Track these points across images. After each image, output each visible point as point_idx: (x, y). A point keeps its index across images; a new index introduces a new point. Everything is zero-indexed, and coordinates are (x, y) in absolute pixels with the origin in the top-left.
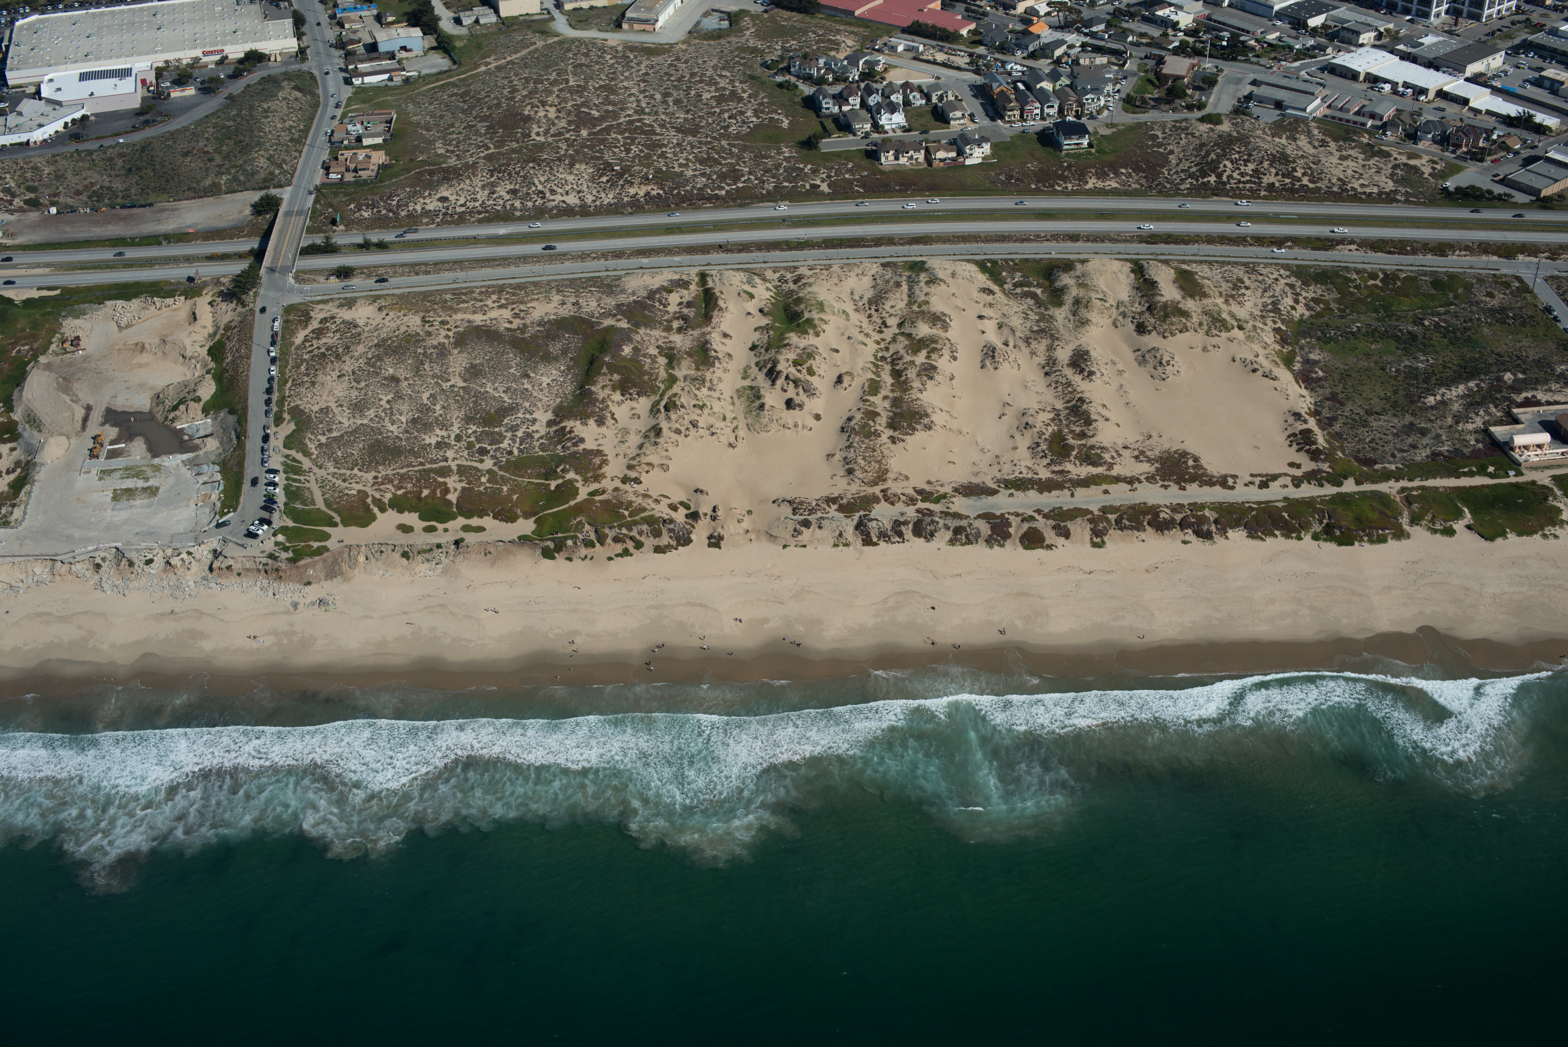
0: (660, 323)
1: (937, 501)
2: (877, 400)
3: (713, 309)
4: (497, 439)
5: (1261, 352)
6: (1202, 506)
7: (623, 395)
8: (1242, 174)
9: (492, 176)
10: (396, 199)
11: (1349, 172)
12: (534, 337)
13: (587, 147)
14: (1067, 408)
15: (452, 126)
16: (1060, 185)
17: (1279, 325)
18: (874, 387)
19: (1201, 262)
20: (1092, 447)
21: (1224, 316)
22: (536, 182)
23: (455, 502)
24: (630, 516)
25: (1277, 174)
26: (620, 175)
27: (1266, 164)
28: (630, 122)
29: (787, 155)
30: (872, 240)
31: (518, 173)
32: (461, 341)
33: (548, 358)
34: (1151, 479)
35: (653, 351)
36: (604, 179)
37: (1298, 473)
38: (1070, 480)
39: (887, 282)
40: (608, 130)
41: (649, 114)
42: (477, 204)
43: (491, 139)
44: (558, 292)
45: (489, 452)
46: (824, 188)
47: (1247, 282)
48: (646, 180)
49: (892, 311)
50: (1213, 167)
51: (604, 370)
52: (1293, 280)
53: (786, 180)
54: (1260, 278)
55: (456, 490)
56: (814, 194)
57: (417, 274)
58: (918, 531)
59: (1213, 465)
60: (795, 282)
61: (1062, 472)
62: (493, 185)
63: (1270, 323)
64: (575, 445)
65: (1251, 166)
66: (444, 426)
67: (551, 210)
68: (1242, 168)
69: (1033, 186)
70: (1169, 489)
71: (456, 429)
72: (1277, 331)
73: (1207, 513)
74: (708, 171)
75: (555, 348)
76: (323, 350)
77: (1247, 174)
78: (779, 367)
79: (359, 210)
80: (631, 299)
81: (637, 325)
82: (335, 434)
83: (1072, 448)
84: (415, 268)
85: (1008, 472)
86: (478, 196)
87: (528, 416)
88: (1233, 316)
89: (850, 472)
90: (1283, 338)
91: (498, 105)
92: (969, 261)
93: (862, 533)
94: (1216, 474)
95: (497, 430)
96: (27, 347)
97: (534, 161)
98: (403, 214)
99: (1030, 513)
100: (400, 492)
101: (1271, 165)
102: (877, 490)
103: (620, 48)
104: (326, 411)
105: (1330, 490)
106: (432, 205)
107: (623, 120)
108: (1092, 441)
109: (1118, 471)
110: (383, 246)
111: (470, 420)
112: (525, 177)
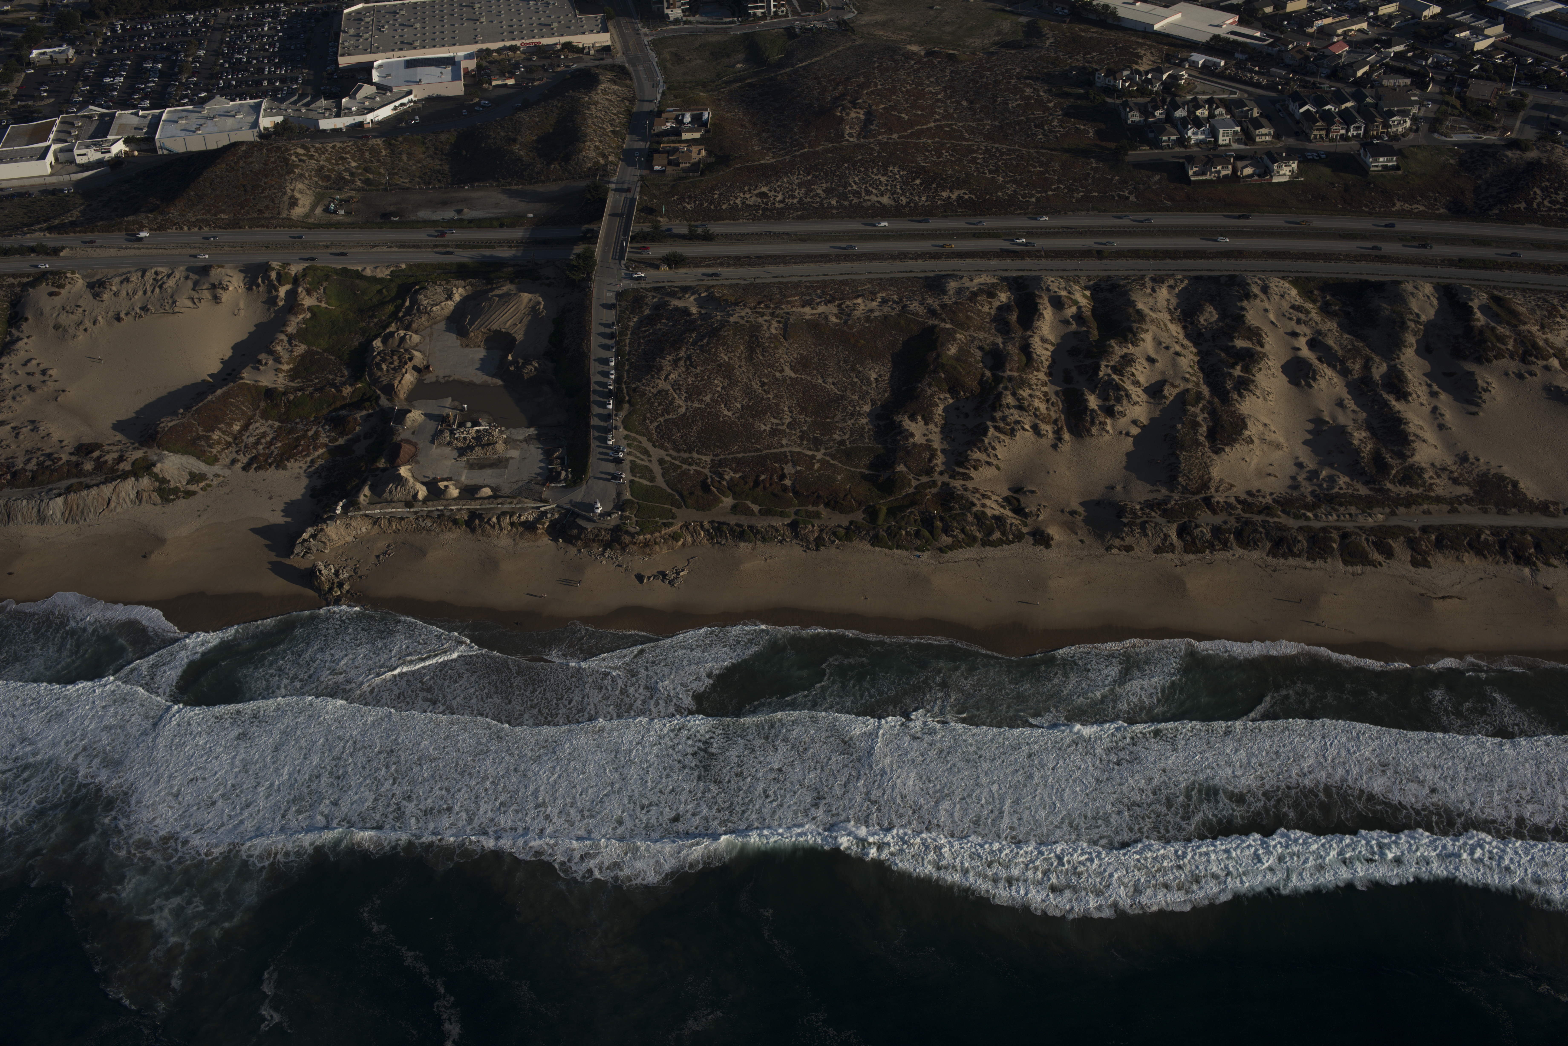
1: (1259, 512)
2: (1196, 409)
3: (1034, 315)
4: (828, 429)
6: (1522, 531)
7: (949, 393)
8: (1552, 202)
9: (808, 174)
10: (718, 192)
12: (861, 333)
13: (899, 149)
15: (766, 123)
16: (1367, 206)
19: (1514, 289)
20: (1411, 467)
22: (852, 182)
23: (791, 487)
26: (933, 179)
28: (939, 127)
29: (1094, 165)
30: (1183, 253)
31: (833, 173)
32: (792, 332)
33: (874, 354)
35: (976, 351)
36: (918, 182)
38: (1390, 498)
40: (918, 134)
41: (957, 120)
42: (795, 201)
43: (805, 138)
44: (881, 290)
45: (821, 441)
46: (1133, 199)
48: (958, 185)
49: (1206, 324)
50: (1523, 194)
53: (1094, 190)
55: (791, 476)
56: (1123, 204)
57: (742, 266)
58: (1241, 539)
59: (1533, 491)
60: (1110, 291)
61: (1381, 490)
62: (809, 183)
64: (905, 439)
66: (777, 414)
67: (867, 209)
68: (1553, 196)
69: (1340, 206)
70: (1489, 512)
71: (788, 418)
73: (1527, 537)
74: (1018, 178)
75: (882, 344)
76: (658, 336)
77: (1558, 202)
79: (683, 202)
80: (953, 300)
81: (960, 326)
82: (673, 416)
83: (1392, 467)
85: (1328, 487)
86: (796, 194)
87: (858, 409)
88: (1549, 344)
89: (1173, 478)
92: (1283, 278)
93: (1186, 539)
94: (1536, 501)
95: (828, 420)
97: (847, 161)
98: (724, 207)
99: (1352, 528)
100: (738, 476)
102: (1200, 498)
104: (664, 393)
106: (752, 201)
107: (932, 125)
108: (1410, 461)
109: (1439, 491)
110: (708, 237)
111: (803, 410)
112: (840, 176)
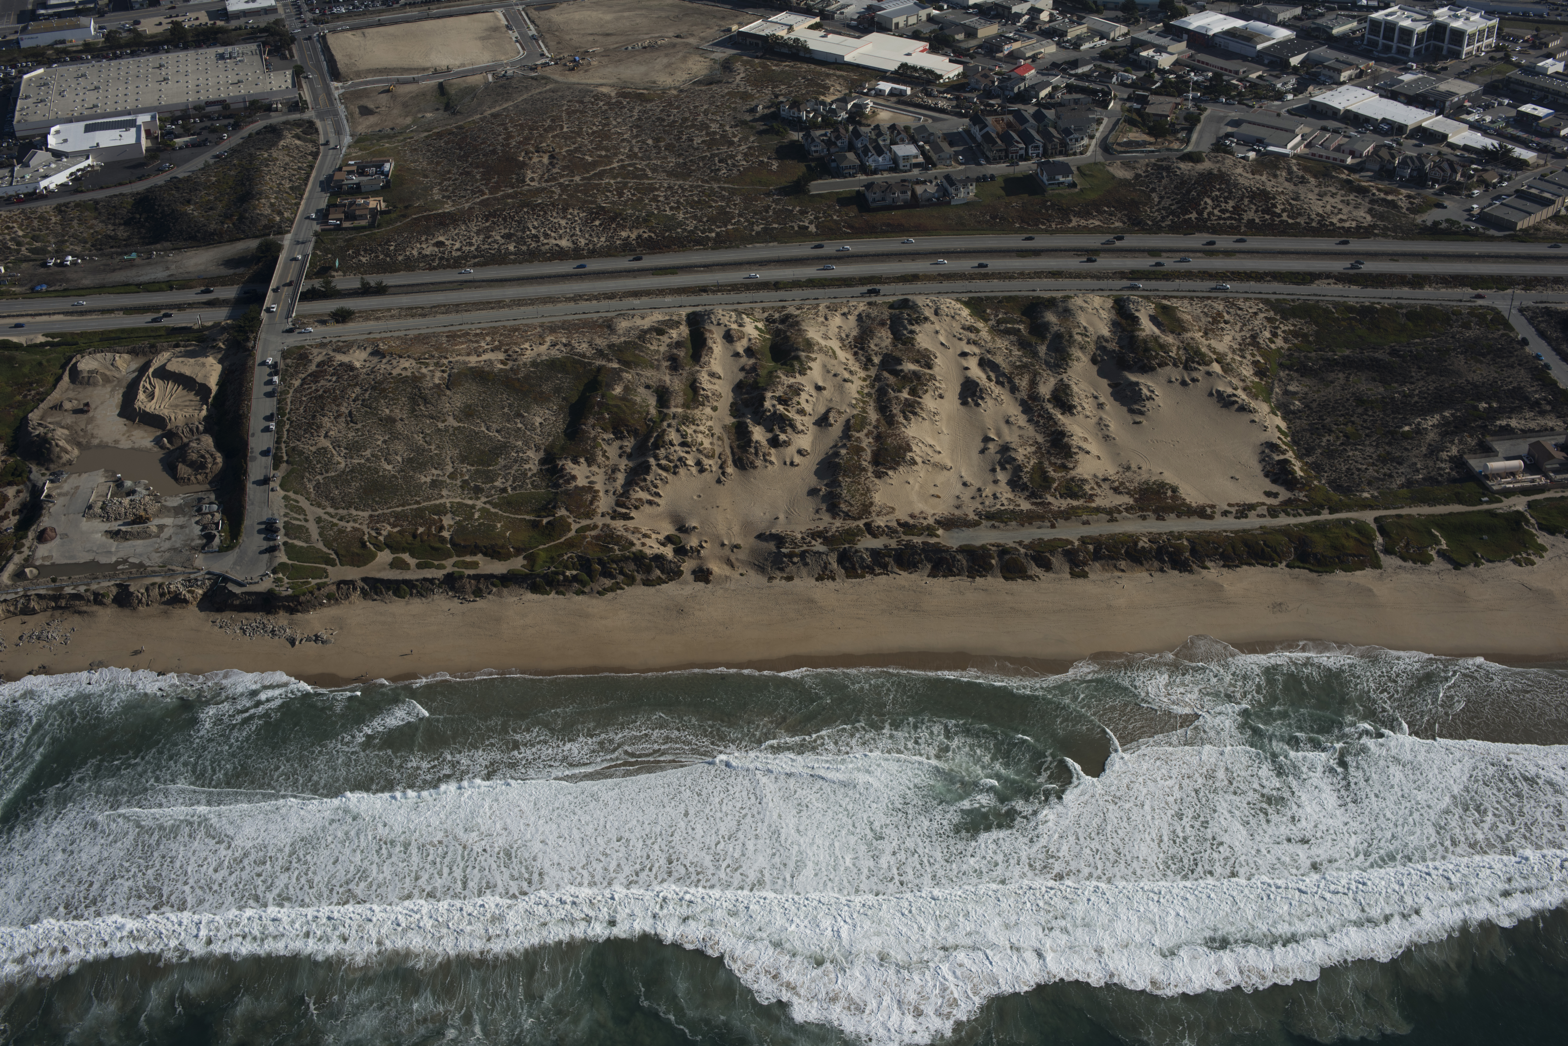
0: (650, 363)
1: (920, 533)
2: (861, 435)
3: (703, 349)
4: (490, 478)
5: (1240, 385)
6: (1180, 536)
7: (613, 433)
8: (1223, 211)
9: (487, 221)
10: (394, 244)
11: (1329, 208)
12: (527, 377)
13: (580, 191)
14: (1048, 441)
15: (449, 172)
16: (1044, 224)
17: (1258, 358)
18: (859, 423)
19: (1182, 297)
20: (1073, 479)
21: (1204, 350)
22: (531, 226)
23: (449, 538)
24: (620, 551)
25: (1257, 211)
26: (613, 219)
27: (1246, 201)
28: (623, 167)
29: (776, 197)
30: (859, 280)
31: (512, 218)
32: (455, 382)
33: (540, 398)
34: (1130, 510)
35: (643, 390)
36: (597, 223)
37: (1275, 502)
38: (1051, 512)
39: (872, 320)
40: (600, 175)
41: (642, 159)
42: (473, 248)
43: (487, 184)
44: (551, 333)
45: (483, 490)
46: (812, 228)
47: (1227, 317)
48: (637, 223)
49: (877, 349)
50: (1195, 204)
51: (595, 409)
52: (1272, 314)
53: (774, 222)
54: (1240, 312)
55: (450, 527)
56: (802, 235)
57: (413, 317)
58: (902, 562)
59: (1192, 496)
60: (783, 321)
61: (1042, 504)
62: (488, 229)
63: (1249, 357)
64: (568, 482)
65: (1231, 203)
66: (440, 466)
67: (545, 253)
68: (1223, 205)
69: (1017, 225)
70: (1148, 519)
71: (450, 468)
72: (1255, 363)
73: (1184, 542)
74: (699, 214)
75: (548, 388)
76: (321, 392)
77: (1227, 211)
78: (767, 405)
79: (357, 255)
80: (623, 339)
81: (628, 365)
82: (332, 474)
83: (1054, 480)
84: (411, 312)
85: (990, 505)
86: (474, 241)
87: (521, 455)
88: (1212, 350)
89: (835, 506)
90: (1261, 371)
91: (494, 152)
92: (956, 299)
93: (846, 566)
94: (1193, 505)
95: (491, 468)
97: (527, 205)
98: (400, 258)
99: (1012, 545)
100: (396, 530)
101: (1251, 202)
102: (861, 523)
103: (613, 94)
104: (323, 451)
105: (1306, 519)
106: (429, 250)
107: (615, 165)
108: (1073, 473)
109: (1098, 502)
110: (380, 290)
111: (463, 459)
112: (519, 222)
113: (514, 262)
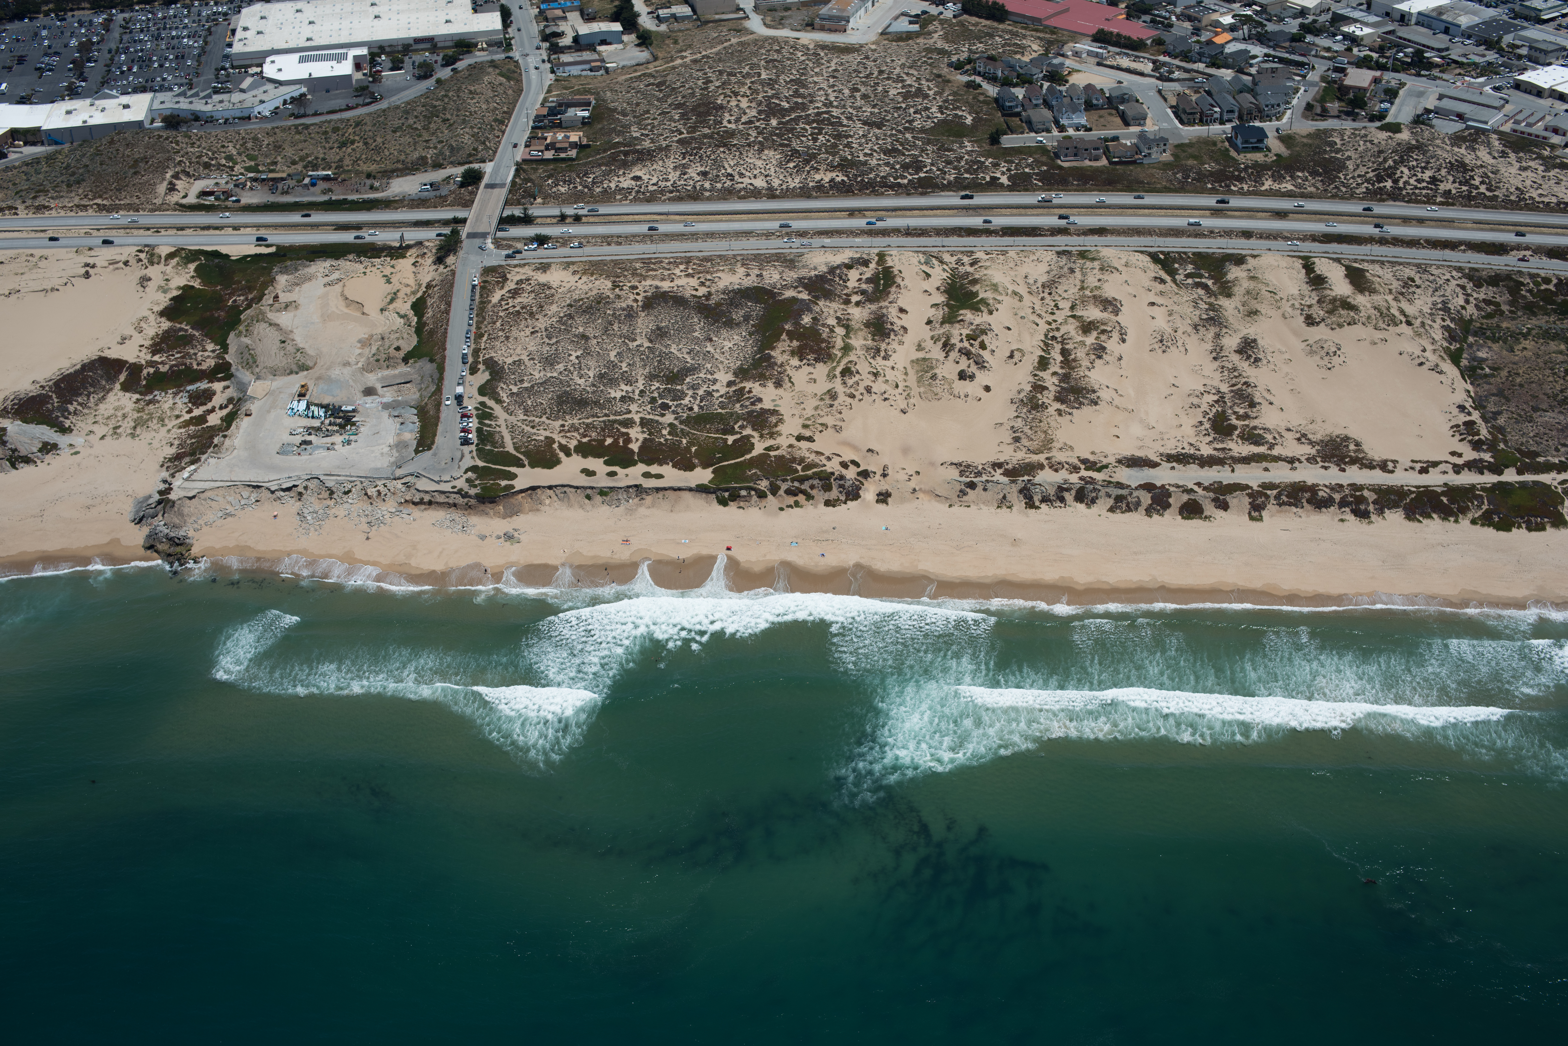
0: (839, 296)
1: (1099, 470)
2: (1045, 375)
3: (891, 286)
4: (678, 396)
5: (1429, 348)
6: (1361, 488)
7: (801, 360)
8: (1418, 181)
9: (684, 158)
10: (592, 176)
11: (1528, 183)
12: (718, 304)
13: (776, 135)
14: (1232, 391)
15: (648, 112)
16: (1235, 186)
17: (1448, 322)
18: (1043, 364)
19: (1373, 262)
20: (1255, 428)
21: (1394, 311)
22: (726, 166)
23: (636, 450)
24: (803, 470)
25: (1454, 182)
26: (807, 162)
27: (1443, 172)
28: (819, 114)
29: (969, 149)
30: (1048, 230)
31: (709, 157)
32: (649, 304)
33: (730, 324)
34: (1311, 460)
35: (832, 321)
36: (791, 165)
37: (1460, 461)
38: (1232, 458)
39: (1061, 268)
40: (796, 120)
42: (669, 184)
43: (685, 124)
44: (743, 265)
45: (670, 407)
46: (1004, 180)
47: (1418, 282)
48: (832, 167)
49: (1065, 295)
50: (1390, 173)
51: (784, 336)
52: (1464, 281)
53: (967, 171)
54: (1432, 278)
55: (637, 440)
56: (994, 185)
57: (609, 244)
58: (1080, 497)
59: (1375, 451)
60: (972, 265)
61: (1223, 449)
62: (684, 166)
63: (1439, 321)
64: (754, 404)
65: (1428, 174)
66: (629, 382)
67: (740, 191)
68: (1419, 175)
69: (1209, 186)
70: (1329, 471)
71: (640, 385)
72: (1446, 328)
73: (1366, 493)
74: (892, 161)
75: (737, 315)
76: (517, 309)
77: (1423, 181)
78: (953, 341)
79: (556, 185)
80: (813, 273)
81: (817, 298)
82: (526, 385)
83: (1235, 428)
84: (607, 240)
85: (1171, 448)
86: (670, 177)
87: (709, 376)
88: (1402, 312)
89: (1017, 440)
90: (1452, 337)
91: (693, 94)
92: (1142, 252)
93: (1025, 497)
94: (1376, 458)
95: (679, 387)
96: (242, 298)
97: (725, 145)
98: (598, 190)
99: (1191, 486)
100: (585, 440)
101: (1449, 173)
102: (1041, 458)
103: (811, 47)
104: (519, 363)
105: (1490, 479)
106: (626, 183)
107: (811, 112)
108: (1255, 422)
109: (1280, 451)
110: (577, 219)
111: (654, 378)
112: (715, 160)
113: (709, 199)
